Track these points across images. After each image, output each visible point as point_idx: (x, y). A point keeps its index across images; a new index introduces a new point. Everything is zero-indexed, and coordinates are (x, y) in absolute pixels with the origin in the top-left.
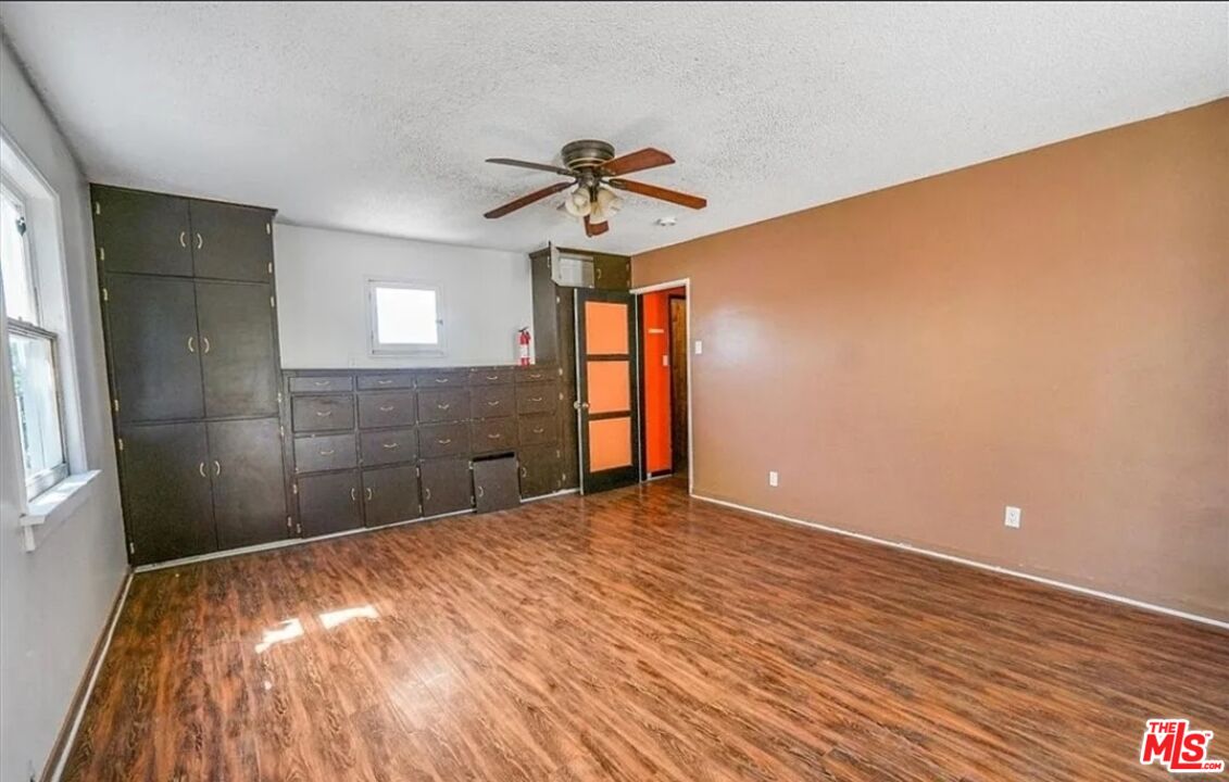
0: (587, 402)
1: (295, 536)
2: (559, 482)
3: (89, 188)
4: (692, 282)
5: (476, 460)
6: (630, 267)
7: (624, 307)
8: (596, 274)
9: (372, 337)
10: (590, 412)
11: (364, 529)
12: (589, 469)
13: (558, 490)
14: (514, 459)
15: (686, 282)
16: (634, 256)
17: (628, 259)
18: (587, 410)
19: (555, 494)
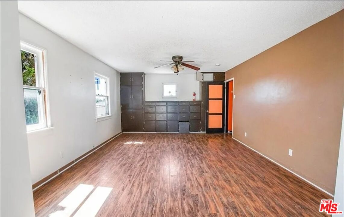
0: (208, 110)
1: (144, 131)
2: (200, 129)
3: (119, 74)
4: (234, 79)
5: (179, 121)
6: (225, 75)
7: (222, 86)
8: (214, 78)
9: (162, 95)
10: (209, 113)
11: (156, 132)
12: (208, 127)
13: (200, 131)
14: (189, 122)
15: (233, 79)
16: (226, 72)
17: (224, 73)
18: (208, 112)
19: (199, 132)
